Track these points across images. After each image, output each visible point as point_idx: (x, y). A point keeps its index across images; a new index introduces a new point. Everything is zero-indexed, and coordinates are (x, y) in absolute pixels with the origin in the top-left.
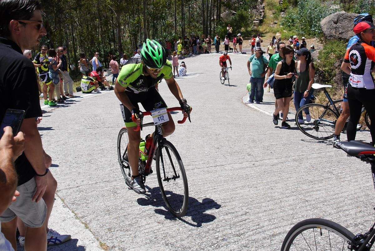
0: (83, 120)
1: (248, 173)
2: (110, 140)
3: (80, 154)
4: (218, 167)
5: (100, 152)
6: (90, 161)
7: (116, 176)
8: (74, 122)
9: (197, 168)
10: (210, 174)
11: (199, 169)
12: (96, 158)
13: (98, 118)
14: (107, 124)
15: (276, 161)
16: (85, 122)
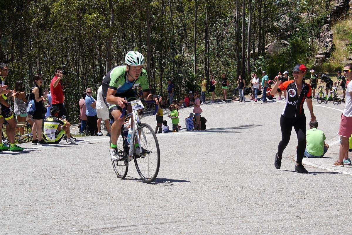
0: (33, 170)
1: (286, 226)
2: (67, 191)
3: (14, 204)
4: (236, 218)
5: (46, 202)
6: (27, 213)
7: (63, 228)
8: (17, 173)
9: (199, 220)
10: (220, 227)
11: (203, 220)
12: (38, 209)
13: (57, 169)
14: (69, 175)
15: (336, 213)
16: (35, 173)
